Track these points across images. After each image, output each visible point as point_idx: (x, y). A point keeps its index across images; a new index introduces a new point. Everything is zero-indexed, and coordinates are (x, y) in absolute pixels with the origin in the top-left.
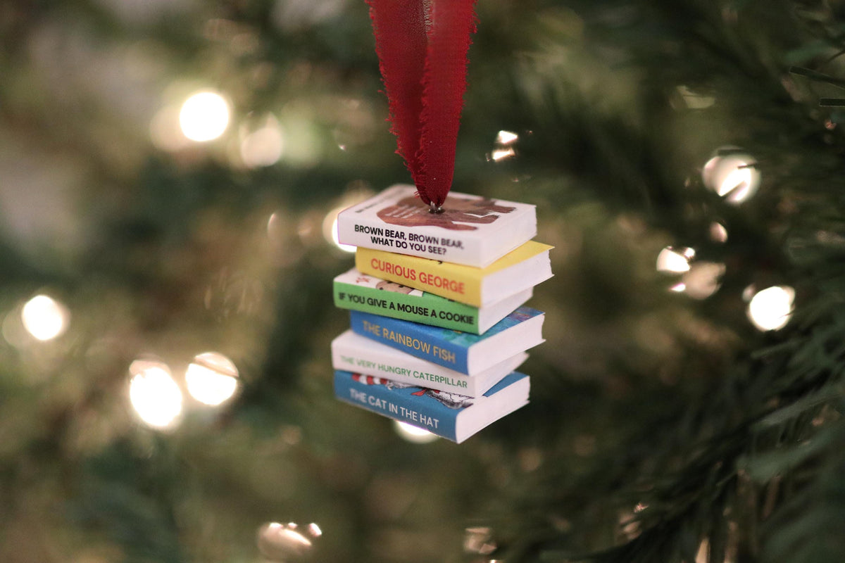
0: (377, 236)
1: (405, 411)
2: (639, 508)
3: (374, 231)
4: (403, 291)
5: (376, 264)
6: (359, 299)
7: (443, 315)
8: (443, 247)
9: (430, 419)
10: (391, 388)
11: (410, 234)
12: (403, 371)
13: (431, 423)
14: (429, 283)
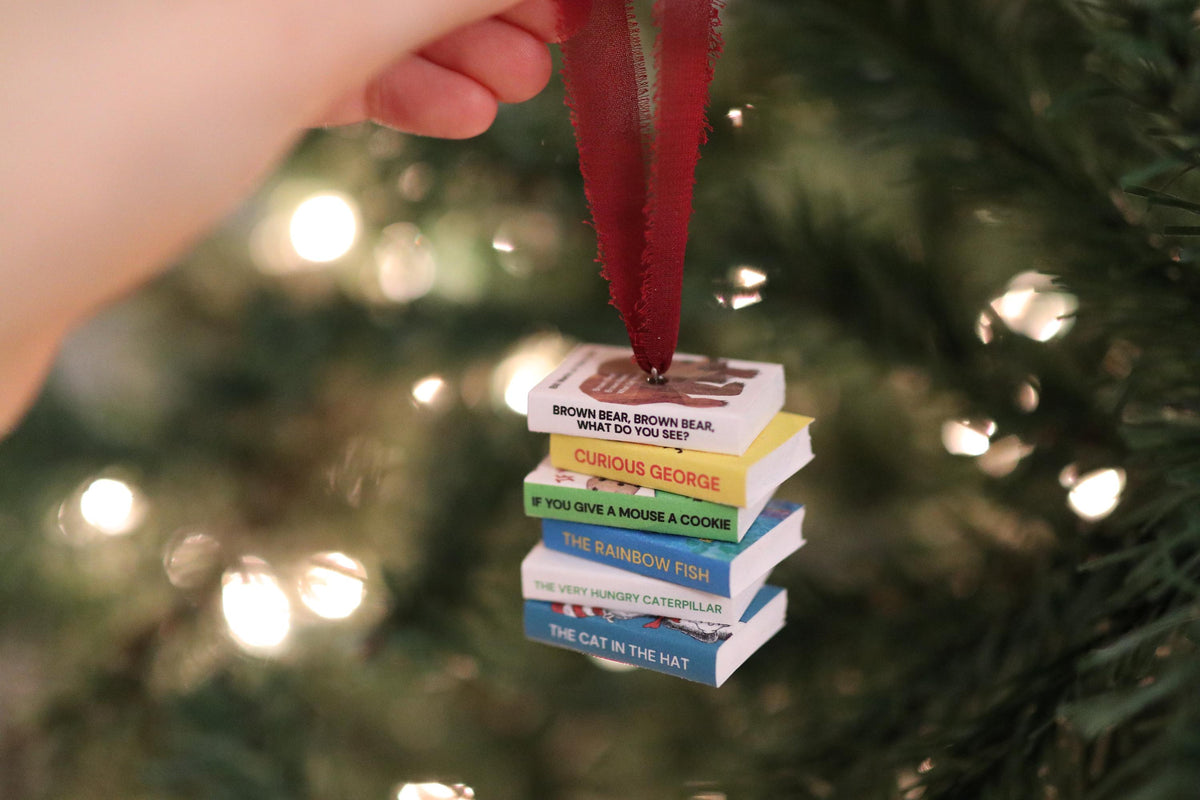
0: (586, 419)
1: (636, 650)
2: (926, 767)
3: (581, 413)
4: (625, 491)
5: (581, 456)
6: (562, 505)
7: (685, 520)
8: (684, 430)
9: (675, 658)
10: (612, 619)
11: (636, 415)
12: (628, 597)
13: (678, 664)
14: (665, 479)
